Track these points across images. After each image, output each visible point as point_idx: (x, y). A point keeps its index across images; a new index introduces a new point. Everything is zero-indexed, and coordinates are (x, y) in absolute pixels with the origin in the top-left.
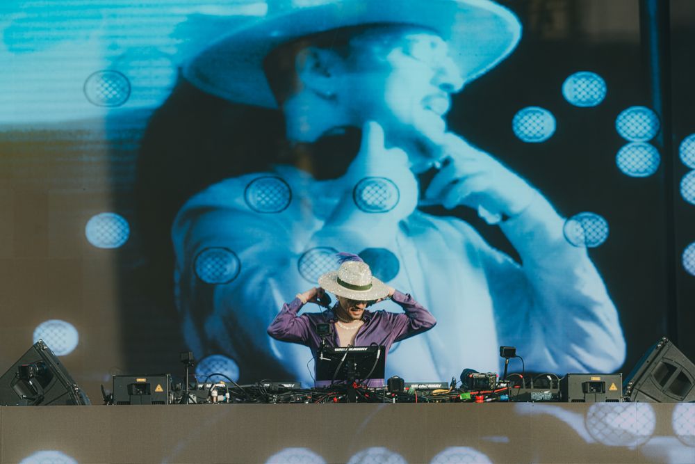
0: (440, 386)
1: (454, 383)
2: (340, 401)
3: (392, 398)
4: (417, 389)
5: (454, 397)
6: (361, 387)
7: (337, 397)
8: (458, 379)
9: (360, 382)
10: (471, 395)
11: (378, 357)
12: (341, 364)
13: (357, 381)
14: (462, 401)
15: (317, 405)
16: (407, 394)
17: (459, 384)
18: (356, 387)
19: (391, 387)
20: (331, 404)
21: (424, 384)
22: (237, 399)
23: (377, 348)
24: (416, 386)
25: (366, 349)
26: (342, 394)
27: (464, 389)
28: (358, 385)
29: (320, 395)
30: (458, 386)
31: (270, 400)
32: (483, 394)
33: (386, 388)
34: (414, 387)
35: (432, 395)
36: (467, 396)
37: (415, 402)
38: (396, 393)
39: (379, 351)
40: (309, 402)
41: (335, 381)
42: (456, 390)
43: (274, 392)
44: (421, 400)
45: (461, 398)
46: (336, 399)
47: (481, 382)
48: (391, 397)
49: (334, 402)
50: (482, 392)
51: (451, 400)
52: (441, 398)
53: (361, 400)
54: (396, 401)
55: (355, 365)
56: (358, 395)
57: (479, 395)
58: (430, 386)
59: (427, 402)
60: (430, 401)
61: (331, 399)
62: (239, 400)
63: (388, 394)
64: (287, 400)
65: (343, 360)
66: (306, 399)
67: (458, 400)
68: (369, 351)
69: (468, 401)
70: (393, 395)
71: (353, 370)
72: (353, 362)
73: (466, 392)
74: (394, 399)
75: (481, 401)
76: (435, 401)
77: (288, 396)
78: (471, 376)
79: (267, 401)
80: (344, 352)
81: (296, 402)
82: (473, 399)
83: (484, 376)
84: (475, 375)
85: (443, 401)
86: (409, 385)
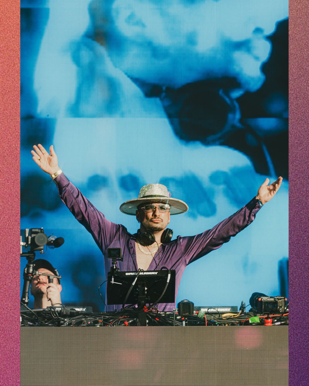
0: (229, 310)
1: (243, 307)
2: (131, 324)
3: (182, 321)
4: (207, 313)
5: (243, 320)
6: (151, 311)
7: (128, 320)
8: (247, 303)
9: (150, 306)
10: (260, 318)
11: (168, 281)
12: (131, 288)
13: (147, 305)
14: (251, 324)
15: (108, 328)
16: (197, 318)
17: (248, 309)
18: (146, 311)
19: (181, 310)
20: (122, 327)
21: (214, 308)
22: (29, 323)
23: (167, 272)
24: (206, 310)
25: (156, 273)
26: (133, 318)
27: (254, 312)
28: (149, 308)
29: (111, 318)
30: (247, 310)
31: (62, 324)
32: (272, 318)
33: (177, 311)
34: (203, 310)
35: (222, 319)
36: (257, 319)
37: (205, 325)
38: (185, 317)
39: (169, 275)
40: (100, 326)
41: (126, 305)
42: (245, 314)
43: (65, 316)
44: (211, 323)
45: (250, 322)
46: (127, 323)
47: (270, 306)
48: (181, 321)
49: (125, 325)
50: (271, 316)
51: (241, 324)
52: (231, 322)
53: (152, 324)
54: (186, 325)
55: (146, 289)
56: (148, 319)
57: (267, 318)
58: (220, 310)
59: (217, 325)
60: (220, 325)
61: (122, 322)
62: (31, 324)
63: (178, 318)
64: (79, 324)
65: (134, 284)
66: (97, 322)
67: (247, 323)
68: (160, 275)
69: (258, 324)
70: (183, 318)
71: (144, 294)
72: (144, 286)
73: (255, 316)
74: (184, 322)
75: (269, 324)
76: (225, 325)
77: (79, 320)
78: (260, 299)
79: (58, 324)
80: (134, 277)
81: (88, 325)
82: (262, 323)
83: (272, 299)
84: (264, 299)
85: (233, 324)
86: (199, 309)
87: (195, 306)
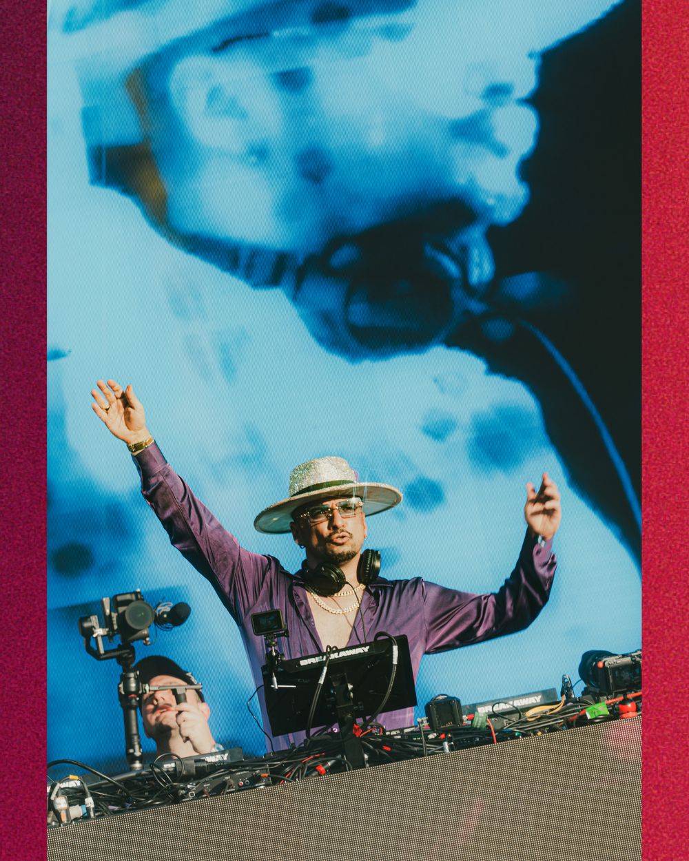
0: (538, 699)
1: (567, 689)
2: (332, 770)
3: (440, 743)
4: (492, 715)
5: (573, 716)
6: (371, 734)
7: (325, 763)
8: (574, 677)
9: (366, 723)
10: (608, 706)
11: (395, 662)
12: (318, 692)
13: (360, 721)
14: (592, 722)
15: (286, 788)
16: (471, 730)
17: (579, 688)
18: (360, 734)
19: (435, 718)
20: (313, 779)
21: (505, 700)
22: (111, 807)
23: (389, 643)
24: (488, 709)
25: (366, 649)
26: (333, 755)
27: (594, 694)
28: (364, 728)
29: (287, 765)
30: (577, 692)
31: (183, 797)
32: (635, 699)
33: (426, 723)
34: (483, 711)
35: (527, 722)
36: (601, 709)
37: (491, 742)
38: (446, 731)
39: (395, 648)
40: (266, 785)
41: (313, 731)
42: (576, 701)
43: (187, 779)
44: (505, 736)
45: (589, 717)
46: (322, 769)
47: (626, 675)
48: (438, 742)
49: (320, 775)
50: (631, 696)
51: (569, 724)
52: (547, 725)
53: (376, 760)
54: (451, 748)
55: (350, 687)
56: (367, 750)
57: (624, 702)
58: (519, 703)
59: (518, 737)
60: (524, 735)
61: (312, 769)
62: (116, 808)
63: (431, 736)
64: (219, 789)
65: (321, 681)
66: (256, 779)
67: (582, 721)
68: (374, 652)
69: (606, 719)
70: (443, 736)
71: (348, 699)
72: (344, 682)
73: (597, 701)
74: (446, 744)
75: (631, 714)
76: (535, 734)
77: (218, 782)
78: (600, 665)
79: (177, 799)
80: (319, 666)
81: (240, 789)
82: (615, 714)
83: (628, 660)
84: (609, 661)
85: (552, 729)
86: (473, 709)
87: (463, 703)
